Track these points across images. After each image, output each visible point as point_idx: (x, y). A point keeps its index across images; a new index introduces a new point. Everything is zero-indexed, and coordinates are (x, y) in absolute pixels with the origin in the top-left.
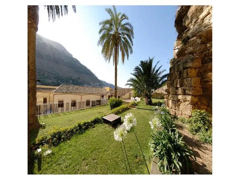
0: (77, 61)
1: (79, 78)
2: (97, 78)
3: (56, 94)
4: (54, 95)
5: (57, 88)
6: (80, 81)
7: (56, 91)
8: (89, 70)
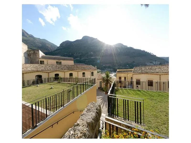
0: (131, 48)
1: (134, 62)
2: (155, 56)
3: (134, 74)
4: (133, 75)
5: (133, 70)
6: (135, 64)
7: (133, 72)
8: (144, 52)
